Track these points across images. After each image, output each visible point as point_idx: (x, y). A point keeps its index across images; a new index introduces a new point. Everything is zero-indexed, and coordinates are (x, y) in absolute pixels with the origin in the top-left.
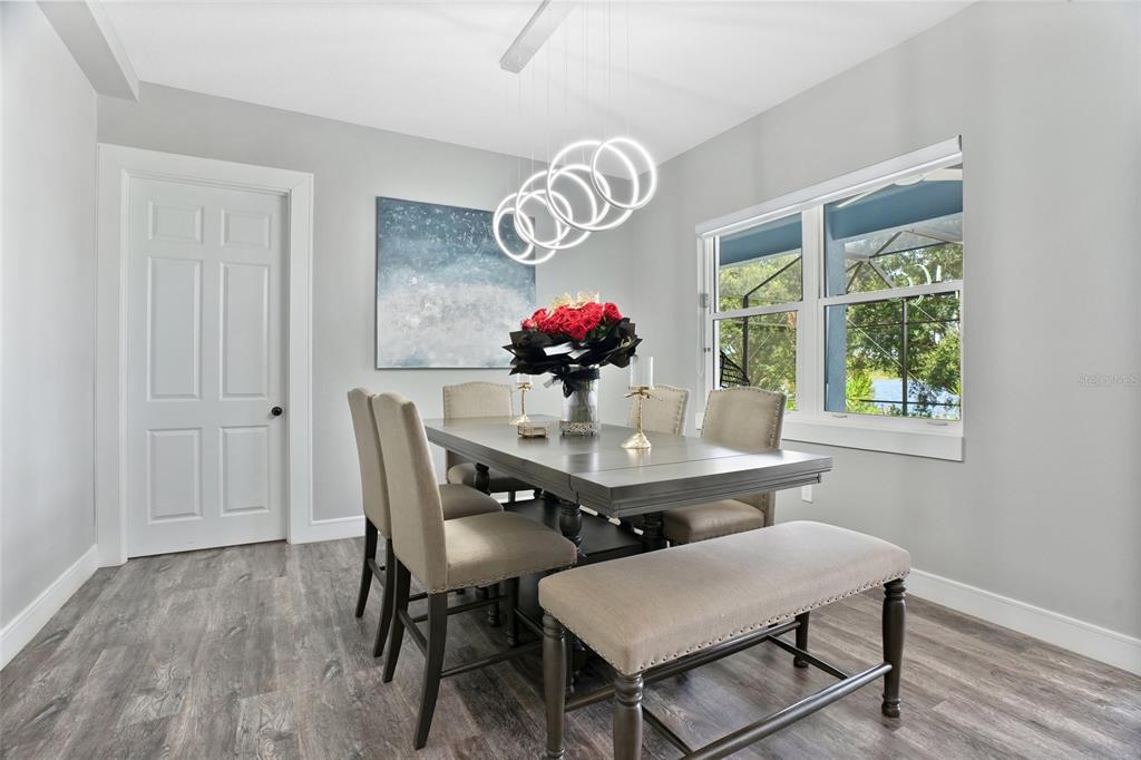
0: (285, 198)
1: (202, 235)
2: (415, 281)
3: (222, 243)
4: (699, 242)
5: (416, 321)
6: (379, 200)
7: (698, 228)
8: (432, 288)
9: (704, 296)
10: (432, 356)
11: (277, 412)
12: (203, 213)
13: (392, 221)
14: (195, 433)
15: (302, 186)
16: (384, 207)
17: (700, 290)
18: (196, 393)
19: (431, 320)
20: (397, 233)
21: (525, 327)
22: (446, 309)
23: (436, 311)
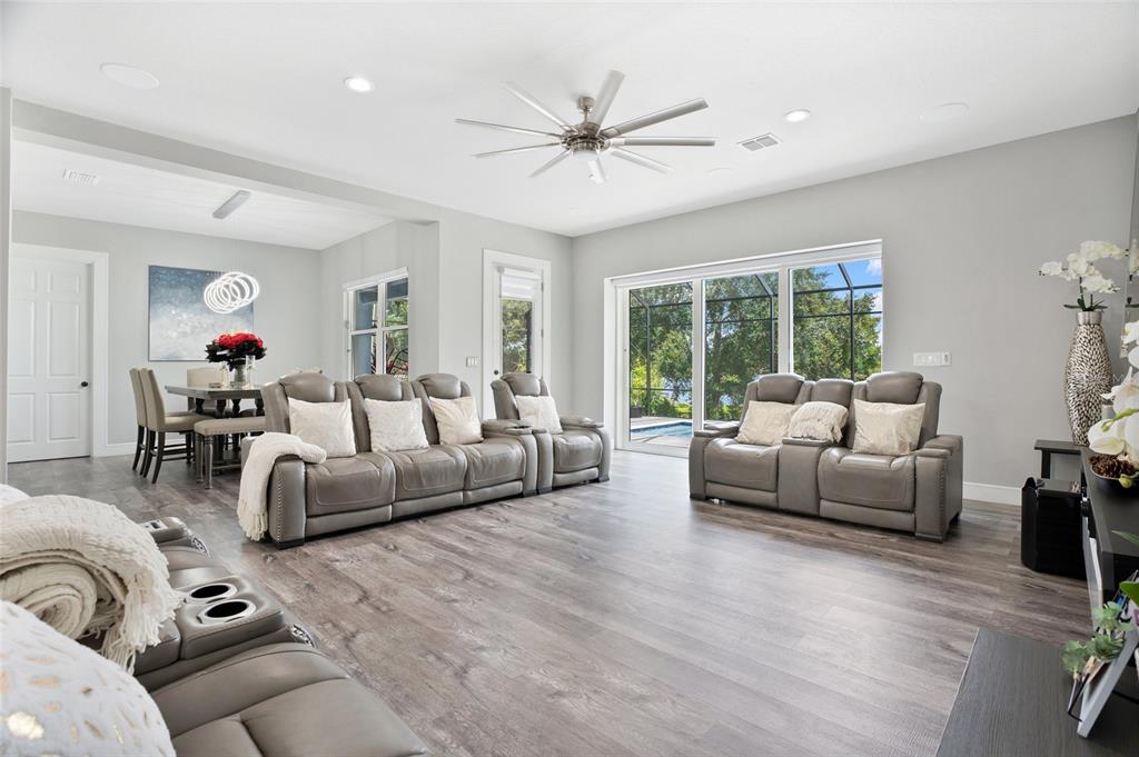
0: (90, 267)
1: (36, 285)
2: (174, 312)
3: (49, 291)
4: (345, 293)
5: (174, 335)
6: (151, 267)
7: (344, 286)
8: (185, 316)
9: (347, 323)
10: (185, 353)
11: (84, 384)
12: (36, 275)
13: (159, 278)
14: (31, 396)
15: (101, 262)
16: (154, 272)
17: (345, 319)
18: (32, 373)
19: (184, 334)
20: (162, 285)
21: (214, 343)
22: (194, 328)
23: (188, 329)
